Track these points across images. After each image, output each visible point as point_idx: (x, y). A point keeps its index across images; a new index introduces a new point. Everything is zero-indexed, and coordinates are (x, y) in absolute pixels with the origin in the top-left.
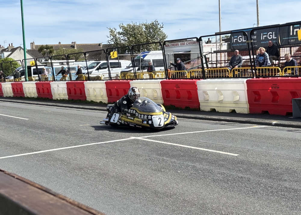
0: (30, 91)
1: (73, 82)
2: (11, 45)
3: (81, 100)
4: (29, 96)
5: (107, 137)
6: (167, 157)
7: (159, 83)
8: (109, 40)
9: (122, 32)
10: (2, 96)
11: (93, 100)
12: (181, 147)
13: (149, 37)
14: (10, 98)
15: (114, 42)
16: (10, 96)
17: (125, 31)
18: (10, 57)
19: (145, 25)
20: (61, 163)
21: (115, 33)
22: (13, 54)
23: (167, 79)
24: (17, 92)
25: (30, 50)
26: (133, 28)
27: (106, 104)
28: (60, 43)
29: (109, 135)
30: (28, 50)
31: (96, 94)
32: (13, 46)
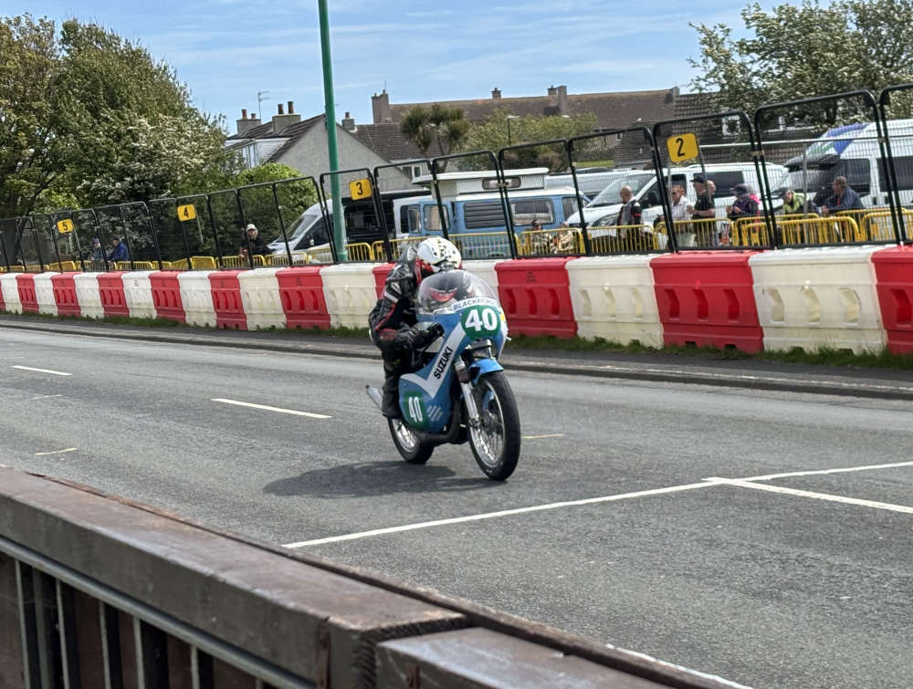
0: (351, 304)
1: (523, 261)
2: (286, 112)
3: (553, 337)
4: (348, 323)
5: (616, 480)
6: (820, 549)
7: (865, 262)
8: (699, 79)
9: (757, 39)
10: (241, 328)
11: (603, 337)
12: (887, 511)
13: (873, 58)
14: (271, 332)
15: (723, 86)
16: (274, 327)
17: (769, 37)
18: (278, 163)
19: (856, 9)
20: (419, 575)
21: (727, 47)
22: (297, 146)
23: (902, 243)
24: (302, 306)
25: (369, 127)
26: (806, 23)
27: (656, 350)
28: (496, 93)
29: (624, 473)
30: (361, 127)
31: (614, 311)
32: (295, 113)
